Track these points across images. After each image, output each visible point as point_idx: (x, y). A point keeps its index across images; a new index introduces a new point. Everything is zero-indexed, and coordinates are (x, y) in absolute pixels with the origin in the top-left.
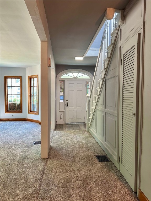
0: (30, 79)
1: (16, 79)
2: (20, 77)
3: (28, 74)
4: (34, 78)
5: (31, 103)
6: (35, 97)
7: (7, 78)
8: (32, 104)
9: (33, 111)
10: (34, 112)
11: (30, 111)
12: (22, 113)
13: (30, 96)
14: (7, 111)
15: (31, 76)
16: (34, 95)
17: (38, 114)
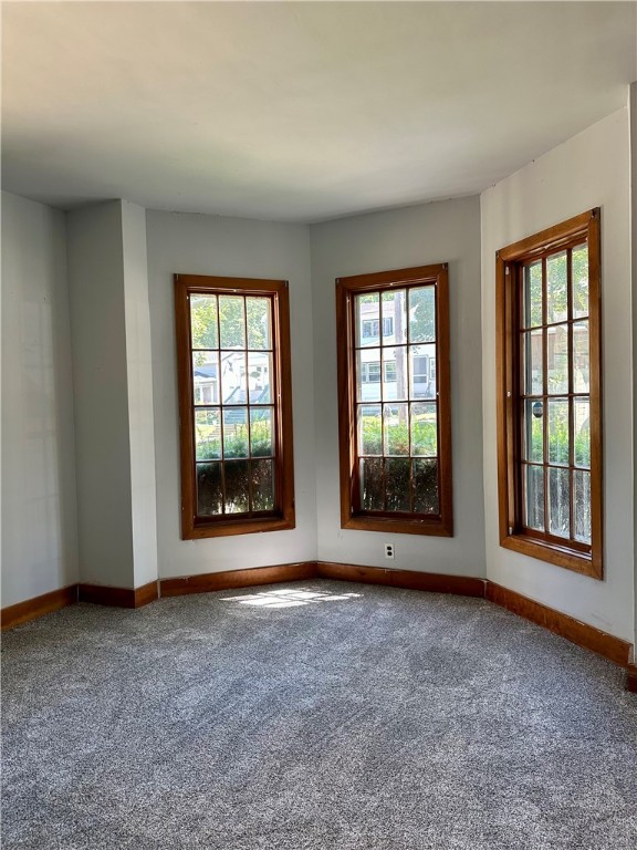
0: (513, 268)
1: (413, 292)
2: (437, 276)
3: (500, 230)
4: (553, 251)
5: (519, 462)
6: (559, 409)
8: (532, 473)
9: (537, 535)
10: (548, 538)
11: (516, 531)
12: (451, 535)
13: (516, 405)
14: (352, 516)
15: (526, 243)
16: (546, 396)
17: (598, 571)
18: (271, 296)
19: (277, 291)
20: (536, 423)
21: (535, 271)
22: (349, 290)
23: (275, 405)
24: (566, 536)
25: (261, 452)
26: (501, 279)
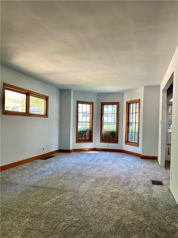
0: (128, 104)
1: (113, 105)
2: (117, 104)
3: (126, 99)
4: (134, 103)
5: (128, 132)
6: (134, 125)
7: (104, 105)
8: (130, 134)
9: (130, 142)
10: (132, 142)
11: (127, 142)
12: (118, 143)
13: (128, 124)
14: (102, 140)
15: (130, 101)
16: (132, 123)
17: (138, 146)
18: (90, 104)
19: (91, 104)
20: (131, 127)
21: (131, 105)
22: (103, 104)
23: (90, 122)
24: (134, 142)
25: (88, 130)
26: (127, 106)
